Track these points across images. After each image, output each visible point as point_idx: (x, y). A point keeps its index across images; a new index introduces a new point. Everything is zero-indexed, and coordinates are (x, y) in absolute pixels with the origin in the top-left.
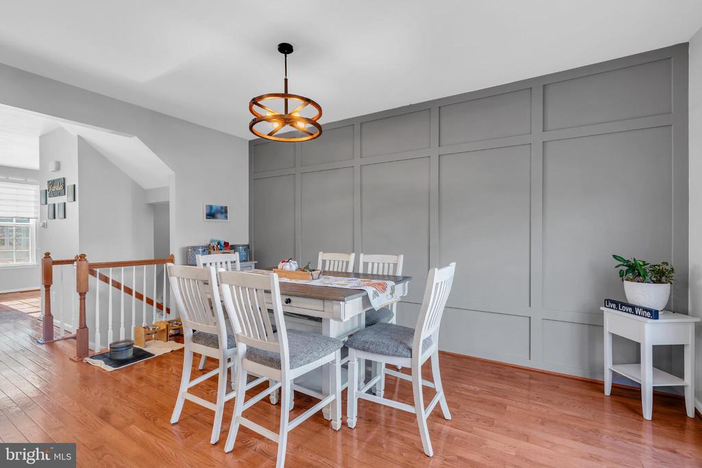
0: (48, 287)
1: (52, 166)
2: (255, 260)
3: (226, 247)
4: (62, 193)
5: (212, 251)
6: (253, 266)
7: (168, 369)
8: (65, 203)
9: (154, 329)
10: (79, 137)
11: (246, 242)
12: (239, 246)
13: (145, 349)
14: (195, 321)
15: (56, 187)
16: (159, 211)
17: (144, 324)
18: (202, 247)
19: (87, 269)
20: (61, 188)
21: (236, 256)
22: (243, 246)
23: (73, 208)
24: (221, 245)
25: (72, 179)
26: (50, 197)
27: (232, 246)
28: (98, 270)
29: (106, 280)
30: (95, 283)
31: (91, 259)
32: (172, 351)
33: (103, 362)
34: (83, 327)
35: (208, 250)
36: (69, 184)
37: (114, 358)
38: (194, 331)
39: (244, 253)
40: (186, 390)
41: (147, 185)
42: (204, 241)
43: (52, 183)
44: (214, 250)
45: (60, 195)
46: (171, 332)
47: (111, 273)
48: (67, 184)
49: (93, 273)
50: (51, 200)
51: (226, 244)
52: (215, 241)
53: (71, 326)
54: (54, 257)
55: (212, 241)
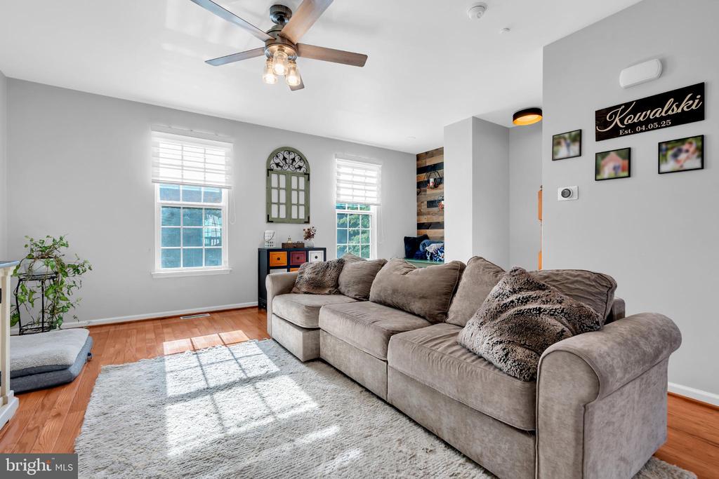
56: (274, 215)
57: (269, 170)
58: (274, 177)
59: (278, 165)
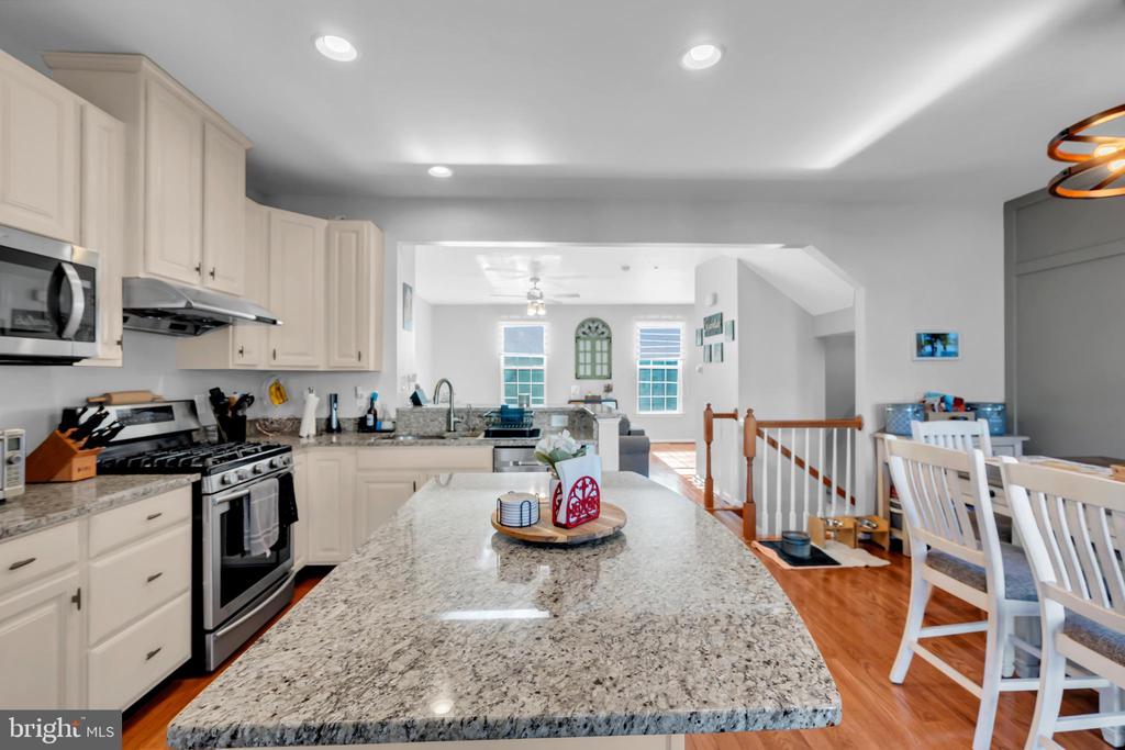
0: (709, 442)
1: (709, 300)
2: (1021, 433)
3: (960, 408)
4: (719, 331)
5: (931, 414)
6: (1019, 448)
7: (867, 593)
8: (722, 344)
9: (835, 524)
10: (739, 261)
11: (1000, 398)
12: (986, 405)
13: (824, 551)
14: (935, 534)
15: (714, 324)
16: (836, 348)
17: (820, 514)
18: (913, 405)
19: (756, 428)
20: (718, 326)
21: (982, 426)
22: (995, 405)
23: (732, 348)
24: (947, 403)
25: (731, 314)
26: (706, 335)
27: (968, 405)
28: (766, 431)
29: (773, 443)
30: (762, 446)
31: (759, 416)
32: (867, 567)
33: (775, 554)
34: (750, 501)
35: (924, 410)
36: (726, 320)
37: (786, 551)
38: (929, 547)
39: (997, 420)
40: (916, 640)
41: (816, 311)
42: (911, 394)
43: (708, 320)
44: (934, 410)
45: (717, 333)
46: (860, 536)
47: (779, 435)
48: (724, 321)
49: (760, 434)
50: (708, 340)
51: (958, 402)
52: (936, 395)
53: (729, 496)
54: (715, 410)
55: (929, 395)
56: (581, 373)
57: (577, 338)
58: (581, 343)
59: (584, 333)
